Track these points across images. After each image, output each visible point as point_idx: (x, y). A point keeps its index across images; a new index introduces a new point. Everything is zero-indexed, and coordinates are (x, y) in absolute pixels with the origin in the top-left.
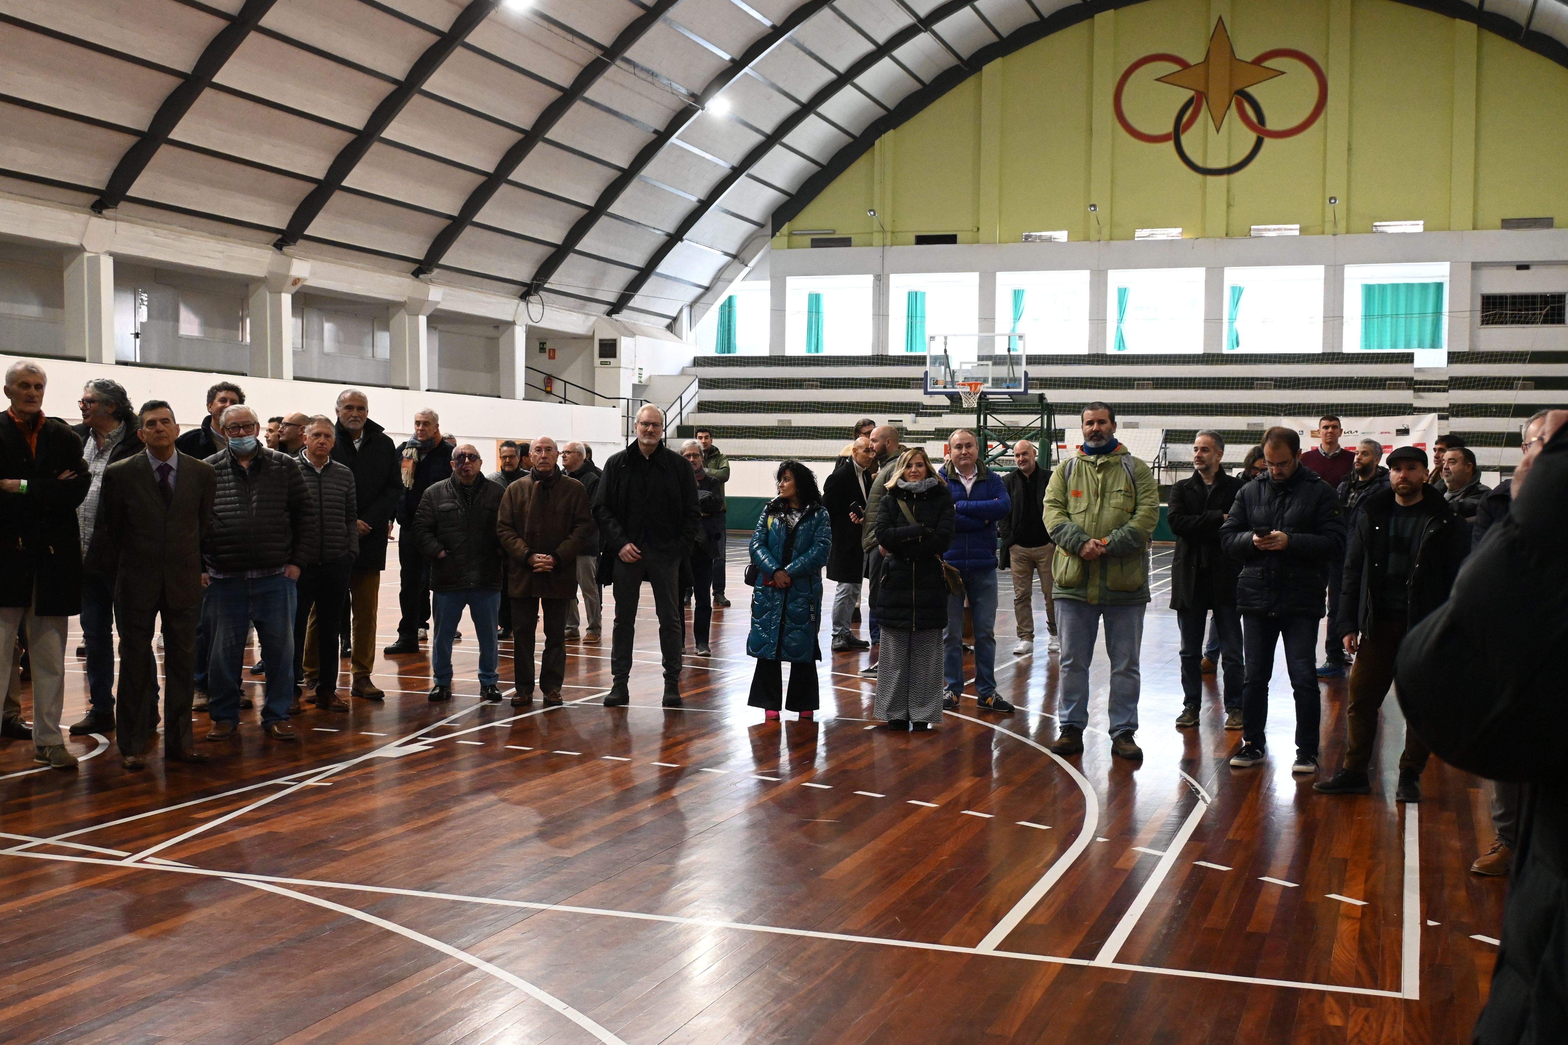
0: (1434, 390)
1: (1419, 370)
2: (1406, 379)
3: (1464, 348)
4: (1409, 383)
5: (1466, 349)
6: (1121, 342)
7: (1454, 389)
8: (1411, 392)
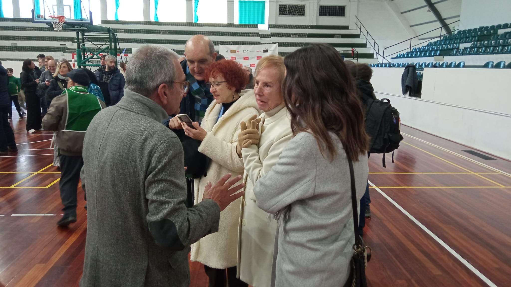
0: (265, 37)
1: (260, 30)
2: (256, 33)
3: (273, 23)
4: (258, 35)
5: (274, 24)
6: (156, 17)
7: (273, 37)
8: (259, 38)
